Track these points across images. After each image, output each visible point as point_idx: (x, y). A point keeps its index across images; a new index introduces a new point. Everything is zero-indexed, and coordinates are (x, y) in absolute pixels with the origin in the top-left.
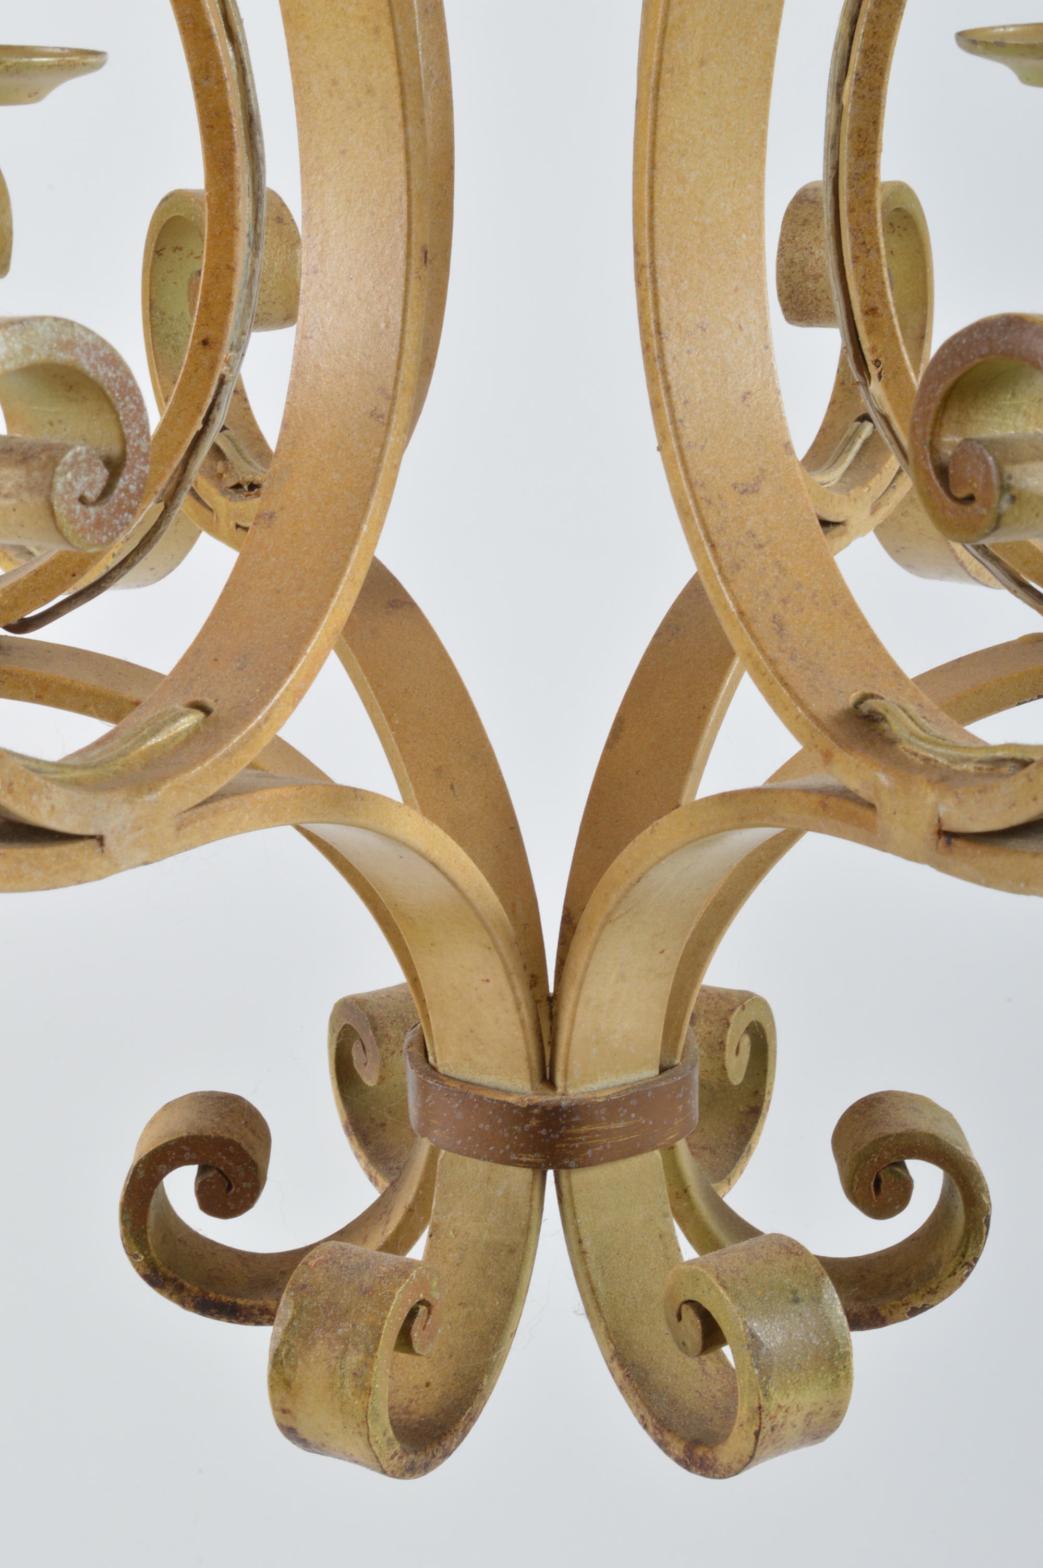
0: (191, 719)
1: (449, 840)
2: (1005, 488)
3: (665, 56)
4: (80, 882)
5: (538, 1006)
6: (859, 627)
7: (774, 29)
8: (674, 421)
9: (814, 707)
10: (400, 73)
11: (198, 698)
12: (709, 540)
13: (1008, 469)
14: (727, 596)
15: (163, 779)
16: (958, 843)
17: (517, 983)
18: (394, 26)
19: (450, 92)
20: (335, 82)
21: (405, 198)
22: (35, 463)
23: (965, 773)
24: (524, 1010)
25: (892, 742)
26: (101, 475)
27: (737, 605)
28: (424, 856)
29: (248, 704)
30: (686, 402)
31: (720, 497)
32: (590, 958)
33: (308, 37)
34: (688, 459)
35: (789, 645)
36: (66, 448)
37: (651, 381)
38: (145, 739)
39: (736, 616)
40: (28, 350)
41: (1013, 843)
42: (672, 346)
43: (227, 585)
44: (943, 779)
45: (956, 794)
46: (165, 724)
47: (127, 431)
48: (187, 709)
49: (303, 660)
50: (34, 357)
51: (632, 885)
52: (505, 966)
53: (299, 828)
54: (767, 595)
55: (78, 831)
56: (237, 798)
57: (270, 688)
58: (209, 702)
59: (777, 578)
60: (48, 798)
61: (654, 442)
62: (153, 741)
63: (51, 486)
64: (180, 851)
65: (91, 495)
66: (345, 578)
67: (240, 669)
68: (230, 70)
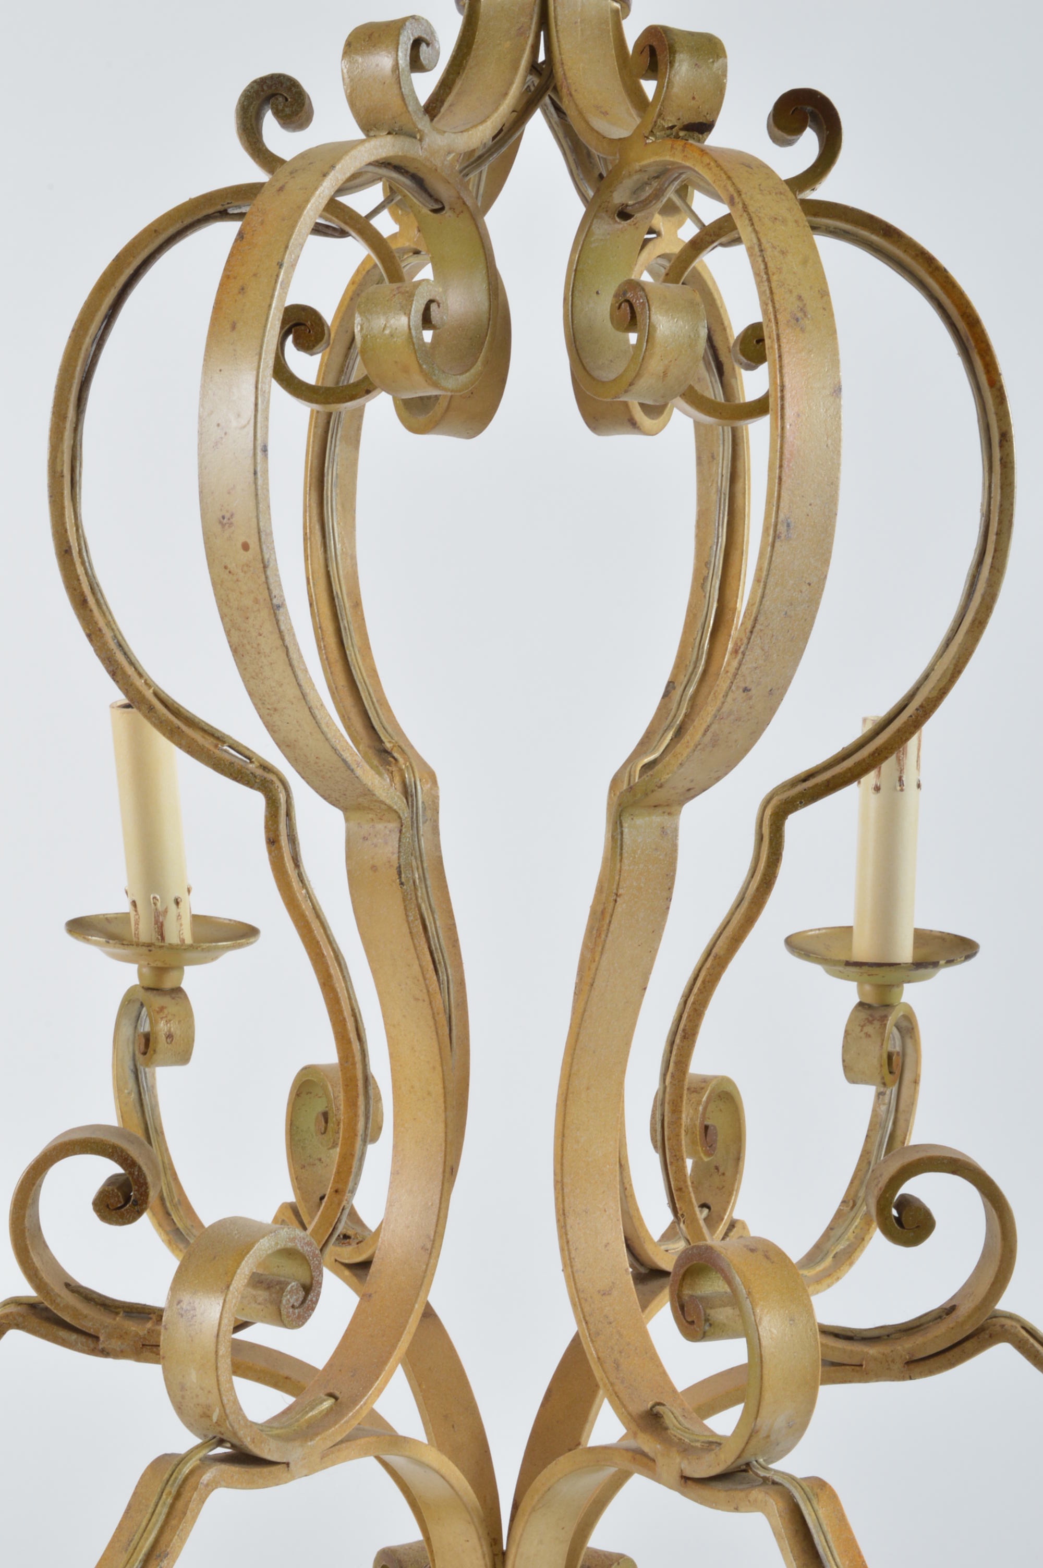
0: (328, 1403)
1: (451, 1463)
2: (707, 1320)
3: (570, 1087)
4: (277, 1485)
5: (496, 1557)
6: (658, 1366)
7: (624, 1072)
8: (570, 1259)
9: (630, 1408)
10: (444, 1088)
11: (332, 1391)
12: (585, 1320)
13: (708, 1311)
14: (592, 1349)
15: (317, 1434)
16: (689, 1482)
17: (484, 1543)
18: (442, 1067)
19: (468, 1046)
20: (412, 1087)
21: (444, 1144)
22: (273, 1290)
23: (696, 1447)
24: (487, 1558)
25: (666, 1429)
26: (302, 1294)
27: (597, 1354)
28: (437, 1472)
29: (356, 1395)
30: (576, 1249)
31: (591, 1297)
32: (523, 1530)
33: (401, 1066)
34: (576, 1278)
35: (621, 1375)
36: (289, 1283)
37: (560, 1237)
38: (307, 1413)
39: (596, 1359)
40: (277, 1244)
41: (713, 1484)
42: (570, 1221)
43: (346, 1331)
44: (685, 1450)
45: (688, 1459)
46: (317, 1405)
47: (314, 1274)
48: (326, 1397)
49: (384, 1373)
50: (279, 1247)
51: (546, 1492)
52: (478, 1533)
53: (378, 1458)
54: (612, 1349)
55: (279, 1460)
56: (349, 1443)
57: (367, 1388)
58: (337, 1394)
59: (618, 1340)
60: (268, 1445)
61: (561, 1267)
62: (310, 1414)
63: (281, 1302)
64: (321, 1470)
65: (296, 1304)
66: (405, 1332)
67: (352, 1376)
68: (358, 1057)
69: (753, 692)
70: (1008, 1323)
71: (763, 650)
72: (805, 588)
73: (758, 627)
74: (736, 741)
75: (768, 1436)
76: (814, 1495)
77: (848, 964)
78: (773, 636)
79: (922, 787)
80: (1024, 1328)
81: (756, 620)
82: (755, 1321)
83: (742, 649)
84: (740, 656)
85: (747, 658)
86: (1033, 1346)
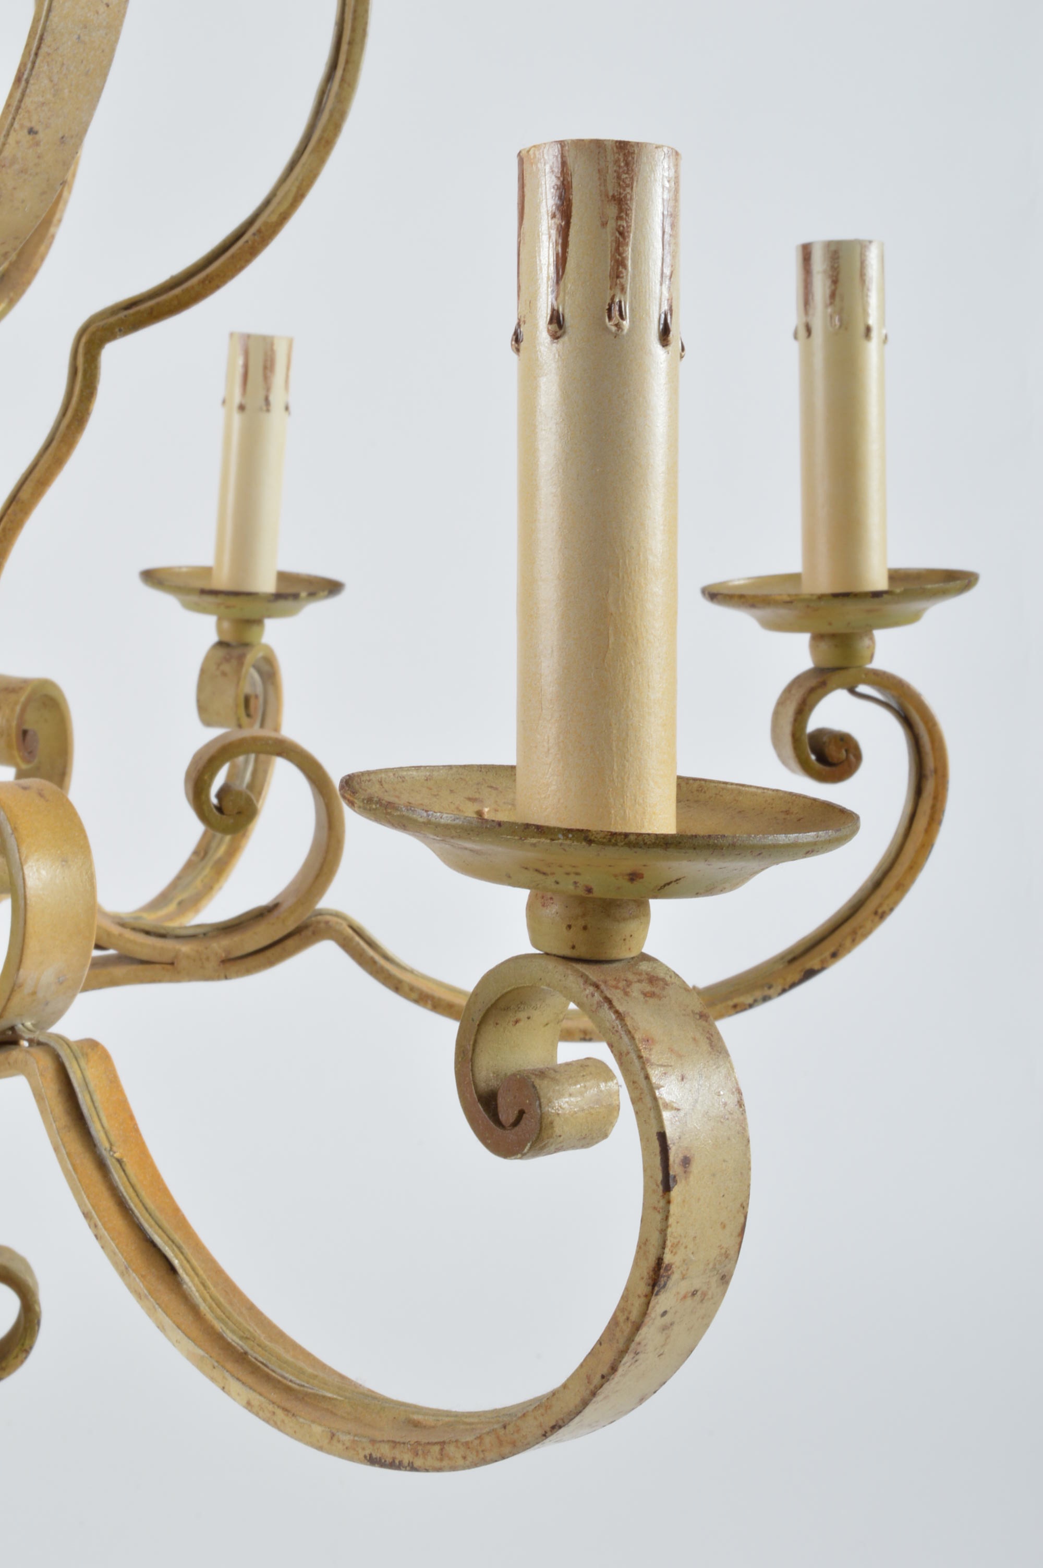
69: (41, 136)
70: (333, 920)
71: (51, 81)
72: (102, 9)
73: (44, 49)
74: (23, 201)
75: (34, 993)
76: (83, 1055)
77: (204, 592)
78: (63, 64)
79: (291, 408)
80: (351, 927)
81: (41, 39)
82: (20, 859)
83: (25, 76)
84: (23, 83)
85: (32, 88)
86: (358, 944)
